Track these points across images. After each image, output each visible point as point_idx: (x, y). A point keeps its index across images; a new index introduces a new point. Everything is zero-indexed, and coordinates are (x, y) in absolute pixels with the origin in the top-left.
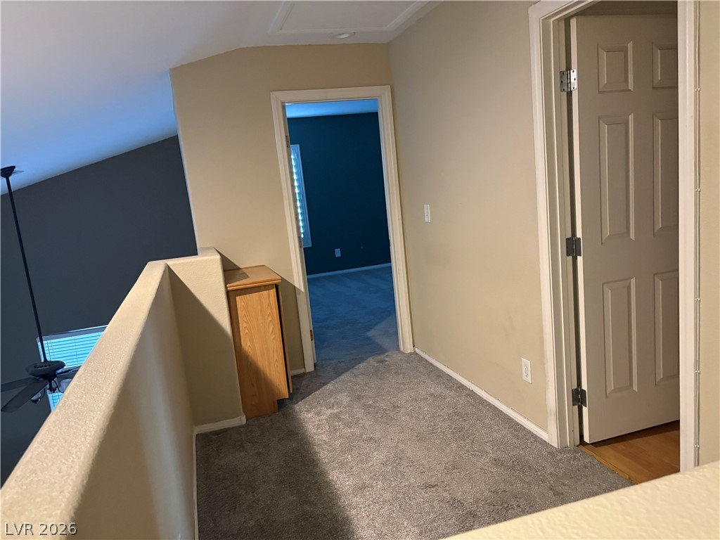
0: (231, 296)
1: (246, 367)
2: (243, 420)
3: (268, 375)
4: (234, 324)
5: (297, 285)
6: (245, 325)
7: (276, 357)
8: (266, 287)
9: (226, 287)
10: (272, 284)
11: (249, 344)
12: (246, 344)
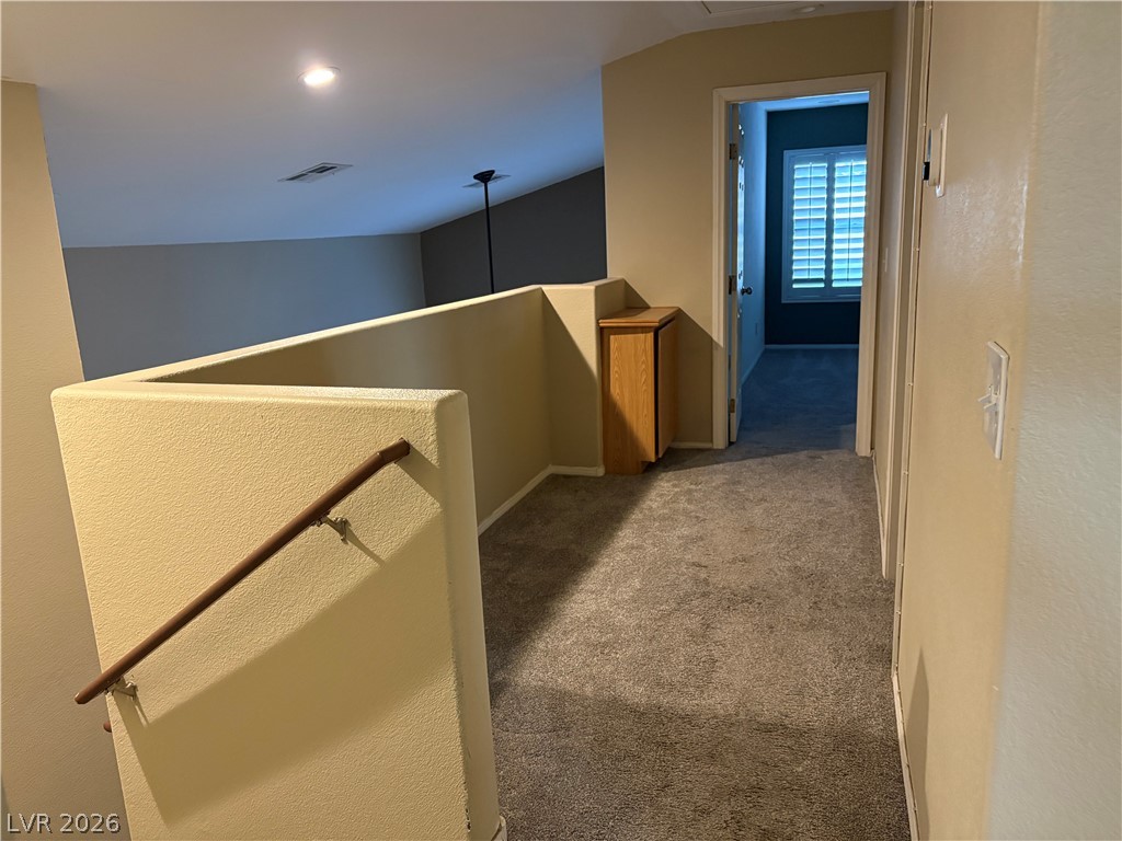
0: (603, 334)
1: (612, 417)
2: (600, 471)
3: (635, 430)
4: (606, 364)
5: (715, 338)
6: (616, 369)
7: (645, 412)
8: (643, 329)
9: (598, 323)
10: (650, 327)
11: (618, 391)
12: (615, 390)
